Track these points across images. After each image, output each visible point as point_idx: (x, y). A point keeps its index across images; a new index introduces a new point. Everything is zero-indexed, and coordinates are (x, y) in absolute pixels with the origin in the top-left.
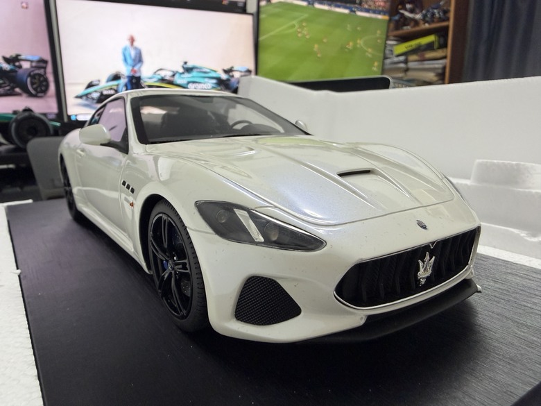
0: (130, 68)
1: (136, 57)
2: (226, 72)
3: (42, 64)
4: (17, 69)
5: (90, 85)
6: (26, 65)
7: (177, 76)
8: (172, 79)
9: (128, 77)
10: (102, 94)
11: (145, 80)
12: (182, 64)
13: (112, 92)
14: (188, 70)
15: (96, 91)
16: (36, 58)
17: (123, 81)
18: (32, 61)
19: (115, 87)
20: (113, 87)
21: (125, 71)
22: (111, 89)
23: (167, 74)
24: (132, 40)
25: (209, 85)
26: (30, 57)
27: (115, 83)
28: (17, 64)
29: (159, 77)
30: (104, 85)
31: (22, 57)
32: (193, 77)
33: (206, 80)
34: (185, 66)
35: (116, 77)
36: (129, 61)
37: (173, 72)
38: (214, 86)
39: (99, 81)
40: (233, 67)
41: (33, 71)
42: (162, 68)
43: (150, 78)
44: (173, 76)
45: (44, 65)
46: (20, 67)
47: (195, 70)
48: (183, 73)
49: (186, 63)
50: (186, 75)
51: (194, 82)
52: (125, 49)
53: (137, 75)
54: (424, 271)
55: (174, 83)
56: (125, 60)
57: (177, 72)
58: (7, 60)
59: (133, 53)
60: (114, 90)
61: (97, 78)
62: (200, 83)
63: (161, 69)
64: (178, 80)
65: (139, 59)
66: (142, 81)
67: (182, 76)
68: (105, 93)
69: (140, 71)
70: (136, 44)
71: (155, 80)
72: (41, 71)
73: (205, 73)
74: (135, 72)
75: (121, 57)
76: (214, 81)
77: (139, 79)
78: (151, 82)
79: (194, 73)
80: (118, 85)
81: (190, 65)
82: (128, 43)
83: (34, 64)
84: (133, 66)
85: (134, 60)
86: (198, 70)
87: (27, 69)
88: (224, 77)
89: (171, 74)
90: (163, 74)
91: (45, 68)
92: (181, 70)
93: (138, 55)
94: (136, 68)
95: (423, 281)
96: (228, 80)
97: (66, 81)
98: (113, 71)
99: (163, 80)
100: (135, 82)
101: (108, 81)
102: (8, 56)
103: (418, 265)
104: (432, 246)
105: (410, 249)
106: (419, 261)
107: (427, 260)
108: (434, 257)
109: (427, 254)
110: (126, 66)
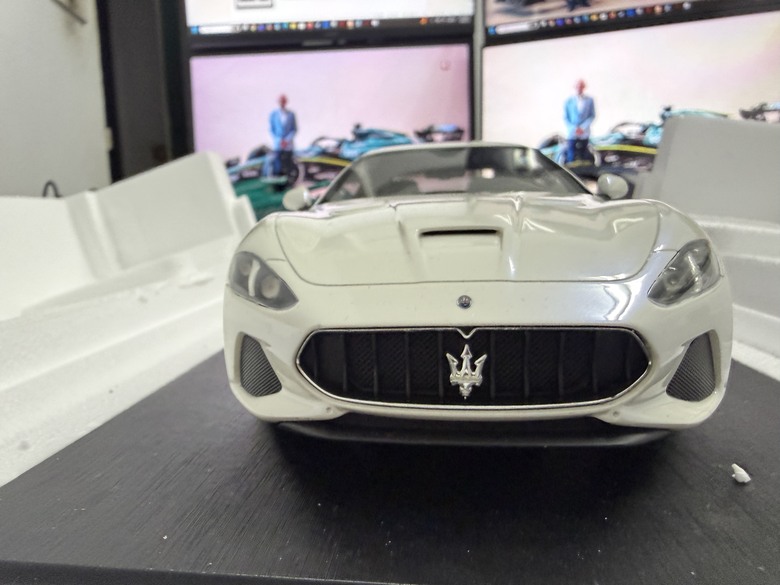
6: (438, 138)
7: (649, 132)
8: (640, 137)
9: (570, 141)
11: (596, 143)
17: (561, 147)
18: (444, 133)
19: (549, 157)
21: (566, 132)
23: (632, 131)
24: (581, 87)
26: (444, 128)
27: (551, 149)
28: (428, 137)
29: (619, 136)
31: (436, 129)
34: (666, 114)
35: (552, 142)
36: (574, 117)
40: (764, 106)
42: (625, 122)
43: (603, 140)
44: (644, 132)
45: (458, 135)
46: (432, 141)
49: (668, 109)
52: (570, 102)
53: (583, 137)
54: (466, 375)
55: (645, 142)
56: (568, 117)
57: (651, 125)
58: (419, 134)
59: (581, 105)
63: (623, 124)
64: (651, 138)
65: (589, 113)
69: (588, 129)
70: (587, 92)
71: (612, 140)
74: (581, 132)
78: (604, 146)
80: (553, 154)
82: (574, 92)
83: (448, 136)
84: (579, 124)
85: (581, 116)
90: (625, 130)
91: (459, 139)
93: (588, 107)
94: (583, 127)
95: (465, 391)
98: (547, 135)
99: (625, 140)
100: (579, 147)
102: (420, 129)
103: (446, 360)
104: (467, 334)
105: (409, 329)
106: (448, 355)
107: (466, 356)
108: (484, 357)
109: (466, 347)
110: (567, 124)
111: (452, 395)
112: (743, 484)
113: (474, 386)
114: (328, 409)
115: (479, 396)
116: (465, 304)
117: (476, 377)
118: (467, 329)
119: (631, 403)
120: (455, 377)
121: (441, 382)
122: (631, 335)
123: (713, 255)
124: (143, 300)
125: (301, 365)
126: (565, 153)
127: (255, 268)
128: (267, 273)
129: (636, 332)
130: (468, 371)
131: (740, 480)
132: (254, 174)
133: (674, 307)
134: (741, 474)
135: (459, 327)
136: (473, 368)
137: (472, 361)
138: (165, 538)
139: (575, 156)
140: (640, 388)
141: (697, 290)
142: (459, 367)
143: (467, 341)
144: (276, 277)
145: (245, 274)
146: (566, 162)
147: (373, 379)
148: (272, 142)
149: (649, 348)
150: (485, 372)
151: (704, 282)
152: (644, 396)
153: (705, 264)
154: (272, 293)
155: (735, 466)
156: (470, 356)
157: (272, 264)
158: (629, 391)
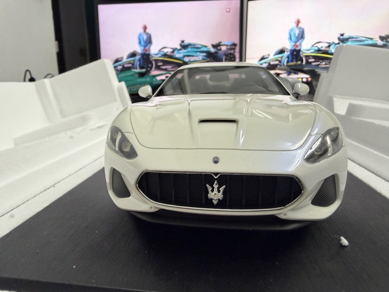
1: (298, 35)
3: (233, 47)
4: (218, 51)
5: (263, 58)
6: (224, 48)
9: (291, 50)
10: (270, 64)
11: (304, 51)
13: (277, 63)
15: (265, 63)
16: (229, 43)
17: (286, 54)
18: (227, 45)
19: (280, 59)
20: (278, 59)
21: (289, 46)
22: (277, 60)
24: (298, 22)
26: (227, 43)
27: (280, 55)
28: (219, 48)
30: (272, 58)
31: (223, 43)
35: (282, 52)
36: (293, 39)
39: (269, 55)
41: (227, 52)
45: (235, 47)
46: (220, 50)
52: (291, 30)
53: (298, 49)
54: (215, 195)
58: (214, 46)
59: (297, 32)
61: (268, 53)
65: (301, 36)
68: (272, 63)
72: (232, 52)
74: (296, 47)
80: (282, 57)
82: (294, 25)
83: (229, 47)
84: (296, 43)
85: (296, 38)
87: (224, 51)
91: (234, 49)
95: (215, 202)
97: (247, 57)
98: (279, 47)
101: (275, 55)
102: (214, 44)
103: (206, 188)
104: (216, 176)
105: (189, 173)
106: (207, 185)
107: (216, 186)
108: (224, 186)
109: (216, 182)
110: (290, 42)
111: (209, 204)
112: (345, 246)
113: (219, 200)
114: (151, 208)
115: (221, 204)
116: (216, 161)
117: (220, 196)
118: (216, 174)
119: (292, 210)
120: (211, 195)
121: (203, 197)
122: (293, 178)
123: (340, 135)
124: (71, 137)
125: (139, 186)
126: (288, 57)
127: (119, 137)
128: (124, 140)
129: (296, 177)
130: (217, 193)
131: (343, 244)
132: (130, 65)
133: (317, 164)
134: (345, 242)
135: (212, 173)
136: (219, 191)
137: (218, 189)
138: (74, 267)
139: (293, 58)
140: (297, 203)
141: (329, 155)
142: (212, 191)
143: (216, 179)
144: (129, 142)
145: (115, 137)
146: (288, 62)
147: (172, 195)
148: (139, 49)
149: (302, 185)
150: (224, 193)
151: (333, 150)
152: (298, 206)
153: (335, 140)
154: (127, 149)
155: (342, 238)
156: (217, 186)
157: (127, 135)
158: (292, 204)
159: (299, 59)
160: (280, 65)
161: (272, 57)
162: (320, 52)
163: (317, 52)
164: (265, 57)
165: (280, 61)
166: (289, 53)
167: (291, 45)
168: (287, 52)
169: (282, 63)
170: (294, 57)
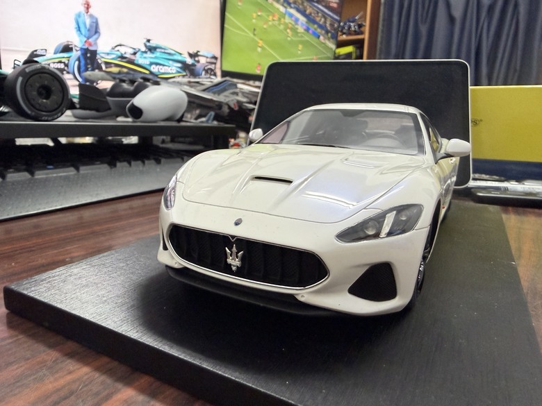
0: (85, 39)
1: (91, 26)
2: (191, 56)
5: (33, 55)
7: (138, 55)
8: (133, 57)
9: (81, 49)
11: (103, 55)
12: (145, 41)
13: (62, 66)
14: (152, 49)
17: (75, 54)
19: (65, 61)
20: (63, 60)
22: (60, 62)
23: (128, 52)
24: (88, 7)
25: (174, 68)
27: (66, 55)
29: (119, 54)
30: (52, 57)
32: (156, 58)
33: (171, 62)
34: (148, 44)
35: (67, 49)
36: (84, 31)
37: (134, 49)
38: (179, 70)
39: (46, 51)
40: (198, 51)
42: (123, 44)
43: (108, 54)
44: (135, 54)
47: (158, 50)
48: (145, 52)
49: (149, 41)
50: (149, 55)
51: (157, 64)
52: (79, 15)
55: (136, 62)
56: (79, 29)
57: (139, 50)
59: (88, 22)
60: (64, 63)
61: (44, 48)
62: (164, 65)
63: (120, 45)
64: (140, 59)
65: (95, 30)
66: (98, 57)
67: (145, 55)
69: (96, 44)
71: (114, 56)
73: (169, 54)
74: (90, 45)
75: (74, 25)
76: (179, 65)
77: (94, 53)
78: (109, 59)
79: (158, 54)
80: (69, 57)
81: (153, 43)
82: (82, 9)
84: (88, 38)
85: (89, 30)
86: (163, 51)
88: (189, 61)
89: (132, 51)
90: (122, 50)
92: (143, 49)
93: (95, 25)
94: (90, 40)
96: (193, 65)
98: (63, 41)
99: (122, 57)
101: (55, 53)
104: (233, 239)
105: (208, 231)
107: (234, 251)
108: (242, 252)
109: (234, 246)
110: (79, 36)
126: (79, 59)
129: (317, 255)
135: (229, 235)
137: (237, 254)
139: (86, 64)
143: (234, 243)
150: (243, 260)
158: (314, 286)
159: (95, 65)
160: (68, 73)
161: (50, 54)
162: (124, 60)
163: (119, 59)
164: (38, 53)
165: (67, 65)
166: (79, 53)
167: (81, 41)
168: (77, 51)
169: (70, 69)
170: (88, 61)
